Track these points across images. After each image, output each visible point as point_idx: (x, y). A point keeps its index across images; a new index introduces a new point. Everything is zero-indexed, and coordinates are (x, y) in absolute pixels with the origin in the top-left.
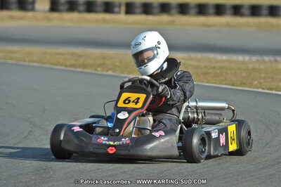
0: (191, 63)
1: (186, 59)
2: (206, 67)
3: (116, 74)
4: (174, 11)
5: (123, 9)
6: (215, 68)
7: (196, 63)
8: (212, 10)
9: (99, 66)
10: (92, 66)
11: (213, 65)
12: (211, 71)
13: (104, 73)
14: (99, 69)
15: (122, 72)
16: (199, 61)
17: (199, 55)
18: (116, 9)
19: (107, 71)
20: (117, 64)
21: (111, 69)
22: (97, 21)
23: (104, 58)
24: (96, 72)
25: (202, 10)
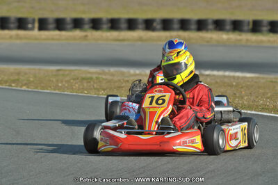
0: (104, 77)
1: (100, 74)
2: (119, 80)
3: (30, 90)
4: (86, 26)
5: (37, 25)
6: (128, 81)
7: (109, 77)
8: (124, 25)
9: (14, 81)
10: (6, 82)
11: (126, 79)
12: (124, 84)
13: (19, 88)
14: (13, 85)
15: (37, 88)
16: (113, 75)
17: (112, 70)
18: (30, 26)
19: (21, 87)
20: (32, 79)
21: (25, 84)
22: (11, 37)
23: (19, 74)
24: (10, 88)
25: (114, 24)
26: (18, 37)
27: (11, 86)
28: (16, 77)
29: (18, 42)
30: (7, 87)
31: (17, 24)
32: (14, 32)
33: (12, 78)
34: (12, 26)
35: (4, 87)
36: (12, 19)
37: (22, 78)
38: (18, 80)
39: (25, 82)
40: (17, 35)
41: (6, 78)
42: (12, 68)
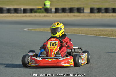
26: (113, 16)
27: (109, 36)
28: (111, 33)
29: (113, 18)
30: (108, 37)
31: (112, 11)
32: (111, 14)
33: (110, 33)
34: (110, 11)
35: (106, 37)
36: (110, 9)
37: (114, 33)
38: (112, 34)
39: (115, 35)
40: (112, 15)
41: (107, 33)
42: (110, 29)
